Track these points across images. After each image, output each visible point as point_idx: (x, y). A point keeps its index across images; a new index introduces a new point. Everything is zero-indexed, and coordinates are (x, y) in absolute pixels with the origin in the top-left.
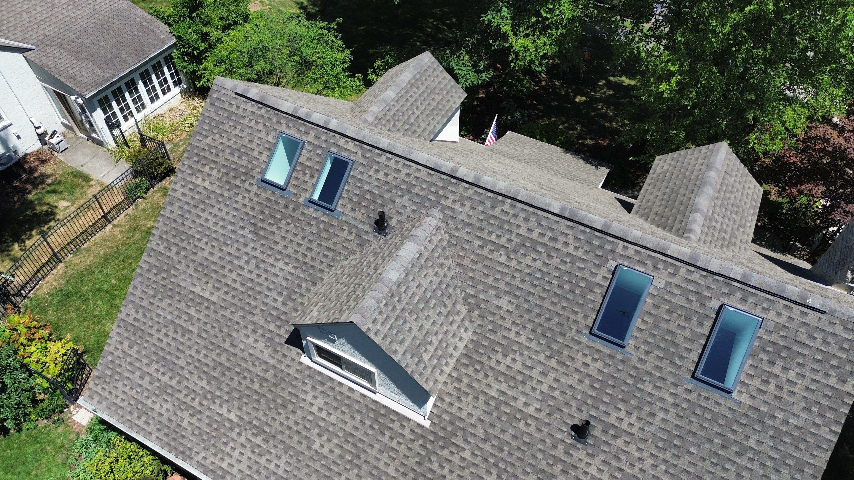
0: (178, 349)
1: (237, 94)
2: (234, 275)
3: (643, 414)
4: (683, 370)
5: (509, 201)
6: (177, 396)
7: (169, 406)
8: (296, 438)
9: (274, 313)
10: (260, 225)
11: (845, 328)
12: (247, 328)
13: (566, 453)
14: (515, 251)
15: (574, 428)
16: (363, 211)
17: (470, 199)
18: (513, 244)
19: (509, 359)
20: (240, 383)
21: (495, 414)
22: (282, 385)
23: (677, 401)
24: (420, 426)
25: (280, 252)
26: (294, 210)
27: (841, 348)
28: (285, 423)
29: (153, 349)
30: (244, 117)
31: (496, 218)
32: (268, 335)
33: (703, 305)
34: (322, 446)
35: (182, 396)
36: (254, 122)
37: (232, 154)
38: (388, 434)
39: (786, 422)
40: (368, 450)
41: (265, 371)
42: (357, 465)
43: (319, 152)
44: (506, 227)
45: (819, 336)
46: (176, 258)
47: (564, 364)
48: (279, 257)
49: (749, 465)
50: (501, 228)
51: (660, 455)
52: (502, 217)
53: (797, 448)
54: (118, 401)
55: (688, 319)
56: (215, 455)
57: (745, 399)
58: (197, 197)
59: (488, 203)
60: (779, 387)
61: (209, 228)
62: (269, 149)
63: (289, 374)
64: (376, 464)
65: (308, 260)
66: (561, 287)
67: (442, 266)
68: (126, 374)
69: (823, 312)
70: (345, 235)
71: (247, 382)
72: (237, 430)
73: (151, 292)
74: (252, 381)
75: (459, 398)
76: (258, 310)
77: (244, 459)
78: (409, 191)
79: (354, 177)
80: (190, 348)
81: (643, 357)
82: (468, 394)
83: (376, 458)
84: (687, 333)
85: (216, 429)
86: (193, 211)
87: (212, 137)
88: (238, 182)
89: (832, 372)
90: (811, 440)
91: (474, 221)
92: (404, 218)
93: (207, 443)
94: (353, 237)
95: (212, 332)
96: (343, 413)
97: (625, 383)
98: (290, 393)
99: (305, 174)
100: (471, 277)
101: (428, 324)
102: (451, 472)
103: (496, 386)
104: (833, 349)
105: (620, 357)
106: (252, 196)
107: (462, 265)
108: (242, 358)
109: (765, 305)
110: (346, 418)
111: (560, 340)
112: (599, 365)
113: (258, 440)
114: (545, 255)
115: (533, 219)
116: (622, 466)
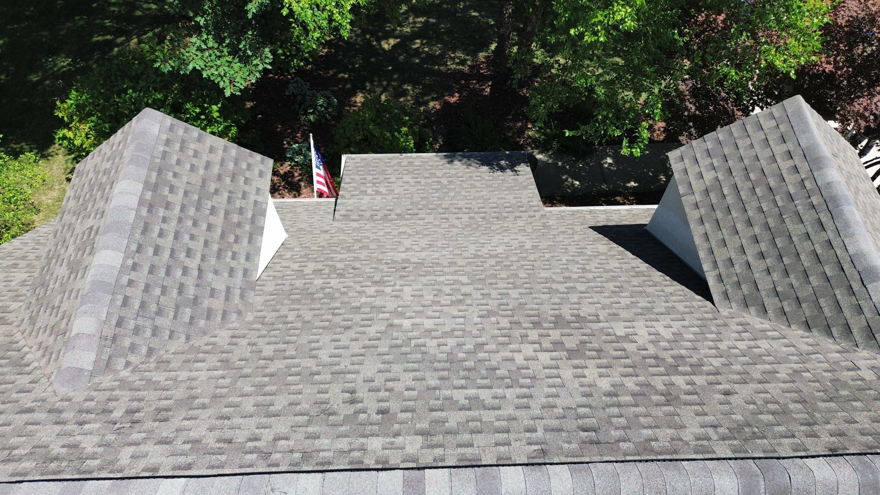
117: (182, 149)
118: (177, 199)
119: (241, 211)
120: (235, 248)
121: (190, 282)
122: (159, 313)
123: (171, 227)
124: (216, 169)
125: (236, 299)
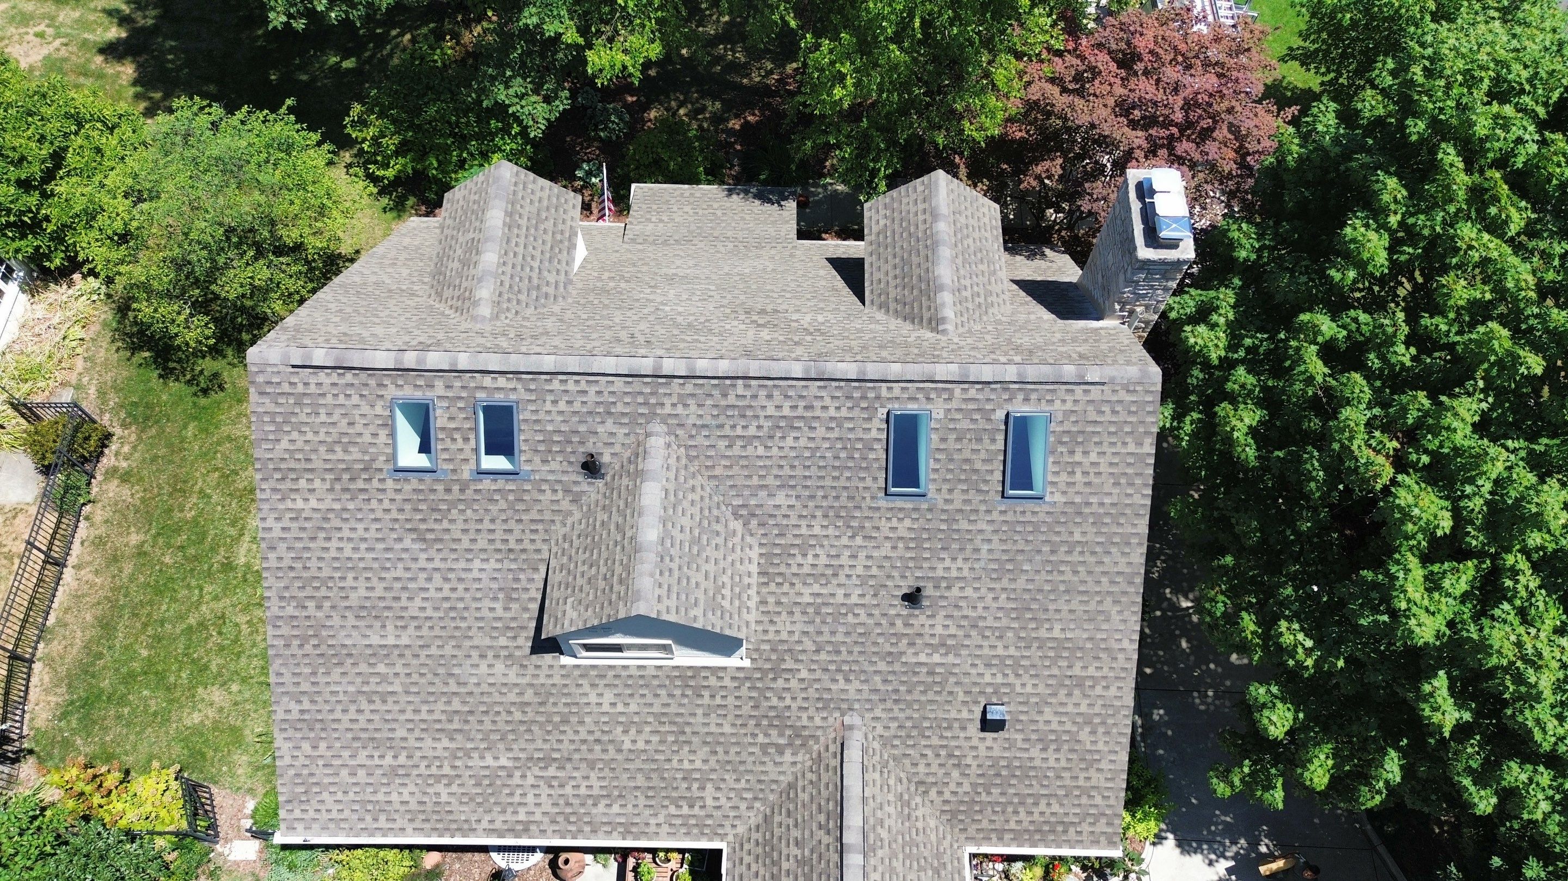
0: (386, 720)
1: (293, 366)
2: (418, 602)
3: (968, 554)
4: (992, 493)
5: (740, 382)
6: (415, 772)
7: (412, 788)
8: (598, 748)
9: (499, 625)
10: (423, 526)
11: (1128, 391)
12: (470, 656)
13: (906, 625)
14: (771, 437)
15: (906, 597)
16: (559, 459)
17: (693, 395)
18: (766, 429)
19: (810, 557)
20: (494, 722)
21: (818, 620)
22: (551, 700)
23: (996, 527)
24: (739, 669)
25: (469, 550)
26: (462, 491)
27: (1130, 412)
28: (576, 738)
29: (349, 735)
30: (324, 395)
31: (733, 407)
32: (504, 653)
33: (989, 420)
34: (634, 742)
35: (422, 770)
36: (342, 396)
37: (331, 451)
38: (706, 693)
39: (1102, 504)
40: (692, 720)
41: (521, 694)
42: (684, 742)
43: (461, 405)
44: (749, 413)
45: (1106, 408)
46: (320, 614)
47: (871, 537)
48: (470, 557)
49: (1081, 559)
50: (744, 416)
51: (997, 586)
52: (740, 404)
53: (1118, 524)
54: (334, 815)
55: (979, 440)
56: (504, 812)
57: (1058, 498)
58: (307, 525)
59: (716, 392)
60: (1085, 473)
61: (349, 559)
62: (385, 425)
63: (554, 685)
64: (706, 730)
65: (512, 545)
66: (837, 458)
67: (693, 489)
68: (326, 780)
69: (1103, 384)
70: (549, 495)
71: (504, 716)
72: (518, 774)
73: (307, 670)
74: (509, 712)
75: (771, 621)
76: (474, 630)
77: (544, 798)
78: (609, 413)
79: (526, 421)
80: (402, 711)
81: (948, 497)
82: (779, 613)
83: (704, 724)
84: (983, 455)
85: (490, 785)
86: (311, 545)
87: (287, 438)
88: (360, 484)
89: (1129, 440)
90: (1128, 511)
91: (708, 420)
92: (617, 448)
93: (486, 805)
94: (560, 495)
95: (423, 681)
96: (643, 696)
97: (940, 530)
98: (565, 704)
99: (454, 440)
100: (731, 486)
101: (711, 567)
102: (794, 699)
103: (806, 591)
104: (1123, 416)
105: (925, 506)
106: (391, 494)
107: (715, 477)
108: (482, 693)
109: (1048, 398)
110: (650, 699)
111: (858, 514)
112: (907, 523)
113: (552, 771)
114: (806, 429)
115: (776, 393)
116: (965, 613)
117: (524, 188)
118: (524, 222)
119: (562, 232)
120: (560, 256)
121: (535, 275)
122: (519, 291)
123: (522, 241)
124: (545, 203)
125: (562, 289)
